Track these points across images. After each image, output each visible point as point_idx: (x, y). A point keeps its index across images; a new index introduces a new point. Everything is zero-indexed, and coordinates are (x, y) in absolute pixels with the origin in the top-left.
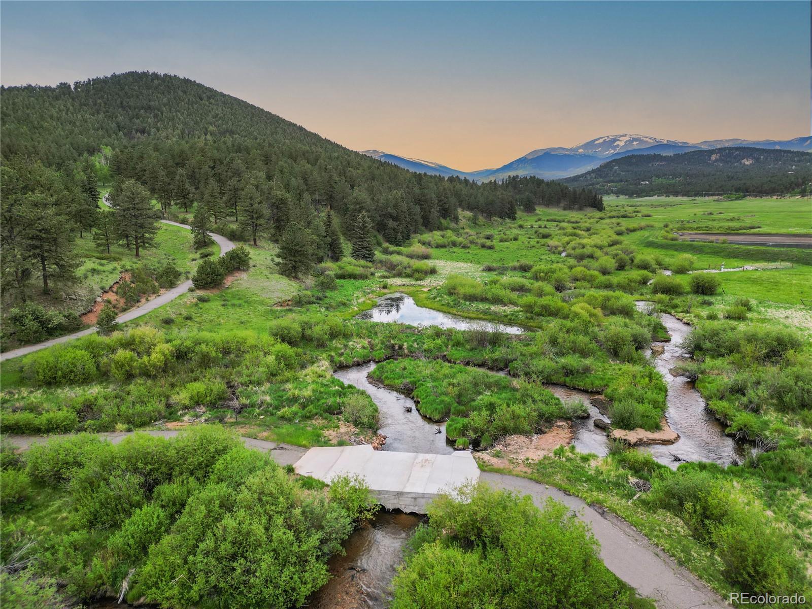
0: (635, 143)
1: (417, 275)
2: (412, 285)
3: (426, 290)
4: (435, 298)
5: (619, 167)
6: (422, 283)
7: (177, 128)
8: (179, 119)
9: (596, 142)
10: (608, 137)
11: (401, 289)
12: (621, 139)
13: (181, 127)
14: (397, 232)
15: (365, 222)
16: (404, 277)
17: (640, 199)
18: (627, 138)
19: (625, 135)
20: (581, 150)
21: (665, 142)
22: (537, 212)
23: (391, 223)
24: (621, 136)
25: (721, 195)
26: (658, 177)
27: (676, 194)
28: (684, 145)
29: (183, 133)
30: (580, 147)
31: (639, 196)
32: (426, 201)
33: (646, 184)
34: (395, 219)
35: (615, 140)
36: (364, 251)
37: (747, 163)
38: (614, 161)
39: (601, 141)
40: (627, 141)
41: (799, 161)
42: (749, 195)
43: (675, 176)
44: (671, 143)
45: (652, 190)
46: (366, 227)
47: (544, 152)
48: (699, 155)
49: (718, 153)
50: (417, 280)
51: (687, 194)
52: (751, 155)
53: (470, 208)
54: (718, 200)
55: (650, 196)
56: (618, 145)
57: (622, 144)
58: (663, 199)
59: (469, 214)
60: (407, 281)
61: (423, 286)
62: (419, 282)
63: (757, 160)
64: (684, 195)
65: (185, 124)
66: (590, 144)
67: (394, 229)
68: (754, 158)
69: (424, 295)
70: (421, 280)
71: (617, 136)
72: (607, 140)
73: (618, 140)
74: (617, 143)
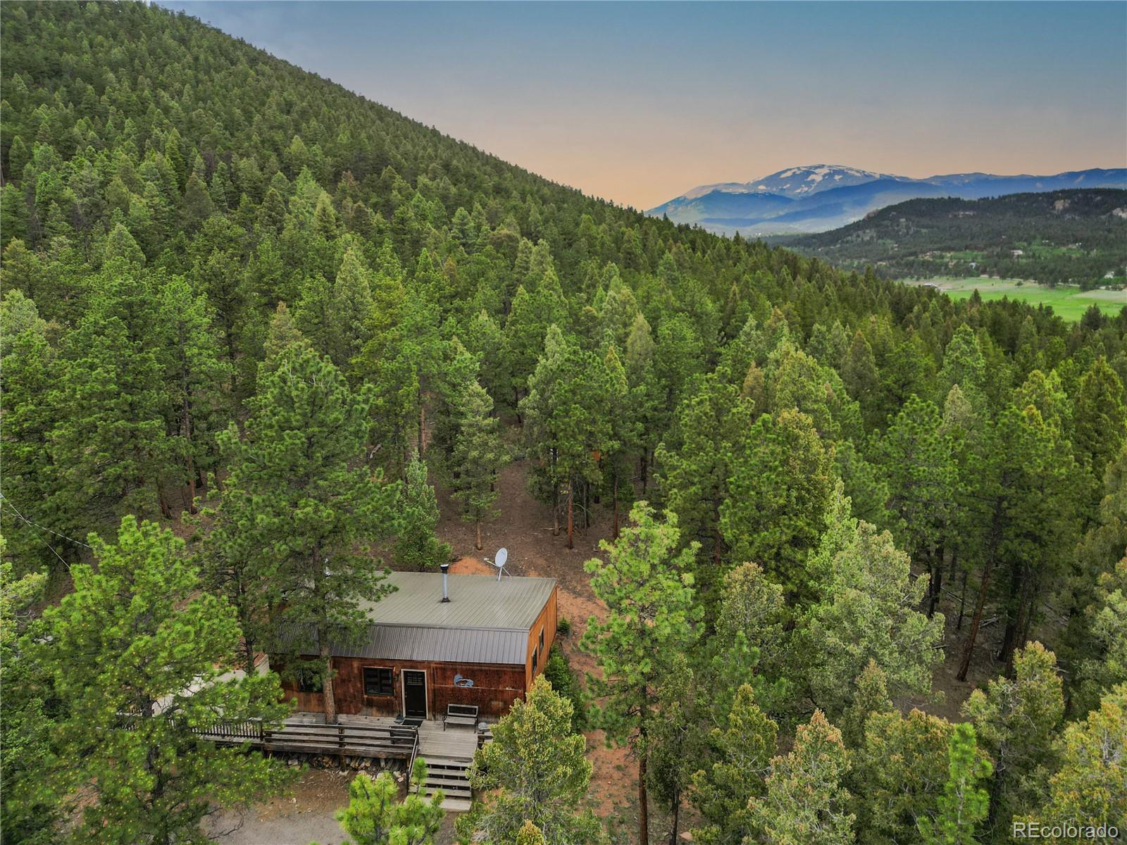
0: (837, 177)
7: (158, 146)
8: (167, 110)
9: (783, 176)
10: (799, 169)
12: (817, 171)
13: (172, 138)
18: (826, 171)
19: (822, 166)
20: (762, 187)
21: (879, 177)
24: (816, 168)
29: (183, 167)
30: (760, 183)
35: (808, 172)
37: (1123, 216)
39: (789, 174)
40: (825, 175)
44: (886, 178)
47: (712, 189)
48: (1030, 203)
56: (813, 181)
57: (818, 178)
65: (189, 127)
66: (773, 179)
71: (811, 167)
72: (798, 172)
73: (814, 173)
74: (812, 177)
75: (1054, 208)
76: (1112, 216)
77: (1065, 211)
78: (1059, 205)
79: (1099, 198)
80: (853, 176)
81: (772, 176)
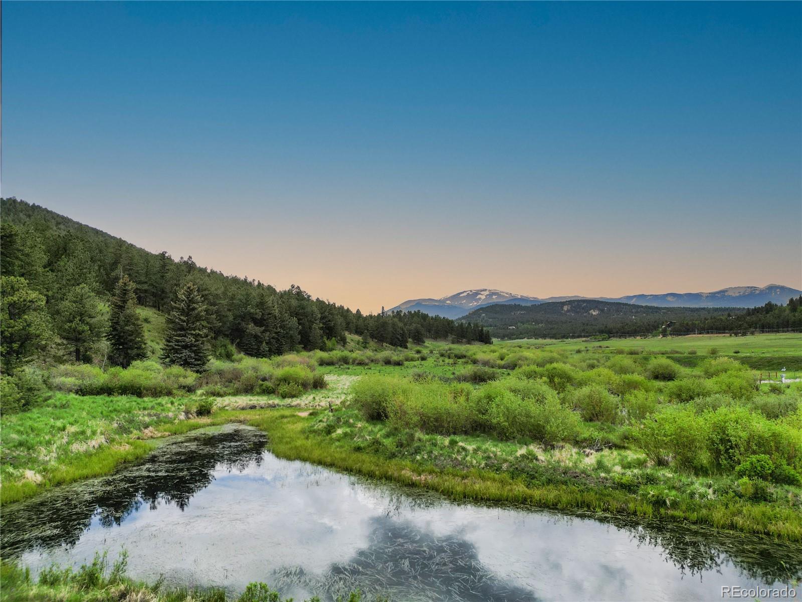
0: (494, 297)
1: (284, 388)
2: (273, 407)
3: (305, 414)
4: (329, 430)
5: (486, 315)
6: (295, 402)
9: (461, 295)
10: (471, 291)
11: (242, 416)
12: (482, 293)
14: (261, 342)
15: (192, 301)
16: (259, 394)
17: (511, 341)
18: (487, 293)
19: (485, 290)
20: (448, 302)
21: (519, 297)
22: (426, 344)
23: (252, 328)
24: (482, 291)
25: (587, 337)
26: (523, 323)
27: (544, 336)
28: (536, 300)
30: (447, 299)
31: (510, 339)
32: (305, 315)
33: (513, 329)
34: (258, 322)
35: (477, 293)
36: (186, 353)
37: (594, 313)
38: (482, 309)
39: (465, 294)
40: (487, 295)
41: (637, 312)
42: (614, 337)
43: (537, 322)
44: (523, 298)
45: (521, 333)
46: (194, 309)
48: (553, 307)
49: (569, 304)
50: (284, 397)
51: (554, 337)
52: (596, 307)
53: (358, 332)
54: (586, 341)
55: (520, 339)
56: (480, 299)
57: (483, 297)
58: (533, 341)
59: (357, 338)
60: (263, 400)
61: (298, 407)
62: (288, 401)
63: (602, 311)
64: (551, 338)
66: (456, 296)
67: (256, 337)
68: (599, 309)
69: (299, 426)
70: (293, 396)
71: (478, 290)
72: (471, 293)
73: (480, 294)
74: (479, 296)
75: (563, 310)
76: (589, 313)
77: (568, 311)
78: (565, 308)
79: (585, 304)
80: (504, 296)
81: (454, 296)
